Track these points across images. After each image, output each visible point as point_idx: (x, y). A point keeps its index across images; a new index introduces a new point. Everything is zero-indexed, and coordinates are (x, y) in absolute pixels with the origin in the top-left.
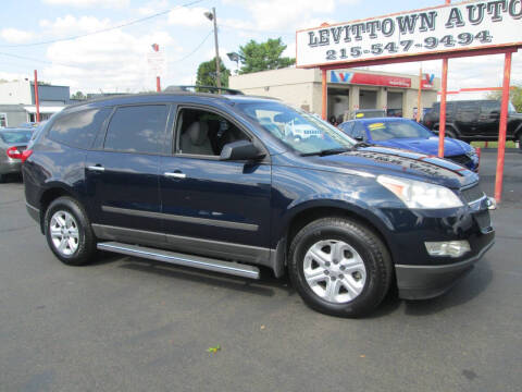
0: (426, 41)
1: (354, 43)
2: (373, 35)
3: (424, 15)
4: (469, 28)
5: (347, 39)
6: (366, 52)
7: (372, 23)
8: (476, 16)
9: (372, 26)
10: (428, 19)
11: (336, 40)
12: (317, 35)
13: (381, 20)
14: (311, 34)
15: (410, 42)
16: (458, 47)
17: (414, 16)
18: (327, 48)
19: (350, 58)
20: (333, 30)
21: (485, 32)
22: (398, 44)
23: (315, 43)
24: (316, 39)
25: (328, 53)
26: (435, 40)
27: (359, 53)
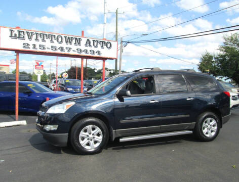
0: (77, 49)
1: (41, 43)
2: (52, 41)
3: (76, 39)
4: (93, 48)
5: (37, 39)
6: (48, 48)
7: (52, 35)
8: (95, 45)
9: (52, 37)
10: (78, 41)
11: (30, 38)
12: (16, 32)
13: (57, 35)
14: (11, 31)
16: (90, 55)
17: (72, 38)
18: (23, 41)
19: (38, 50)
20: (28, 33)
21: (99, 51)
22: (65, 48)
23: (15, 37)
24: (15, 34)
25: (24, 44)
26: (81, 50)
27: (44, 48)
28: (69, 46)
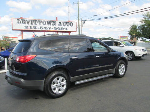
0: (54, 28)
1: (34, 25)
2: (40, 24)
3: (53, 22)
4: (63, 27)
5: (32, 24)
6: (38, 28)
8: (64, 25)
9: (40, 22)
10: (54, 23)
11: (28, 23)
12: (21, 20)
13: (43, 21)
14: (18, 20)
15: (50, 27)
16: (61, 30)
17: (51, 22)
18: (24, 25)
19: (33, 29)
20: (27, 20)
21: (66, 28)
22: (47, 28)
23: (20, 23)
24: (20, 22)
25: (25, 27)
26: (56, 28)
27: (36, 28)
28: (49, 26)
